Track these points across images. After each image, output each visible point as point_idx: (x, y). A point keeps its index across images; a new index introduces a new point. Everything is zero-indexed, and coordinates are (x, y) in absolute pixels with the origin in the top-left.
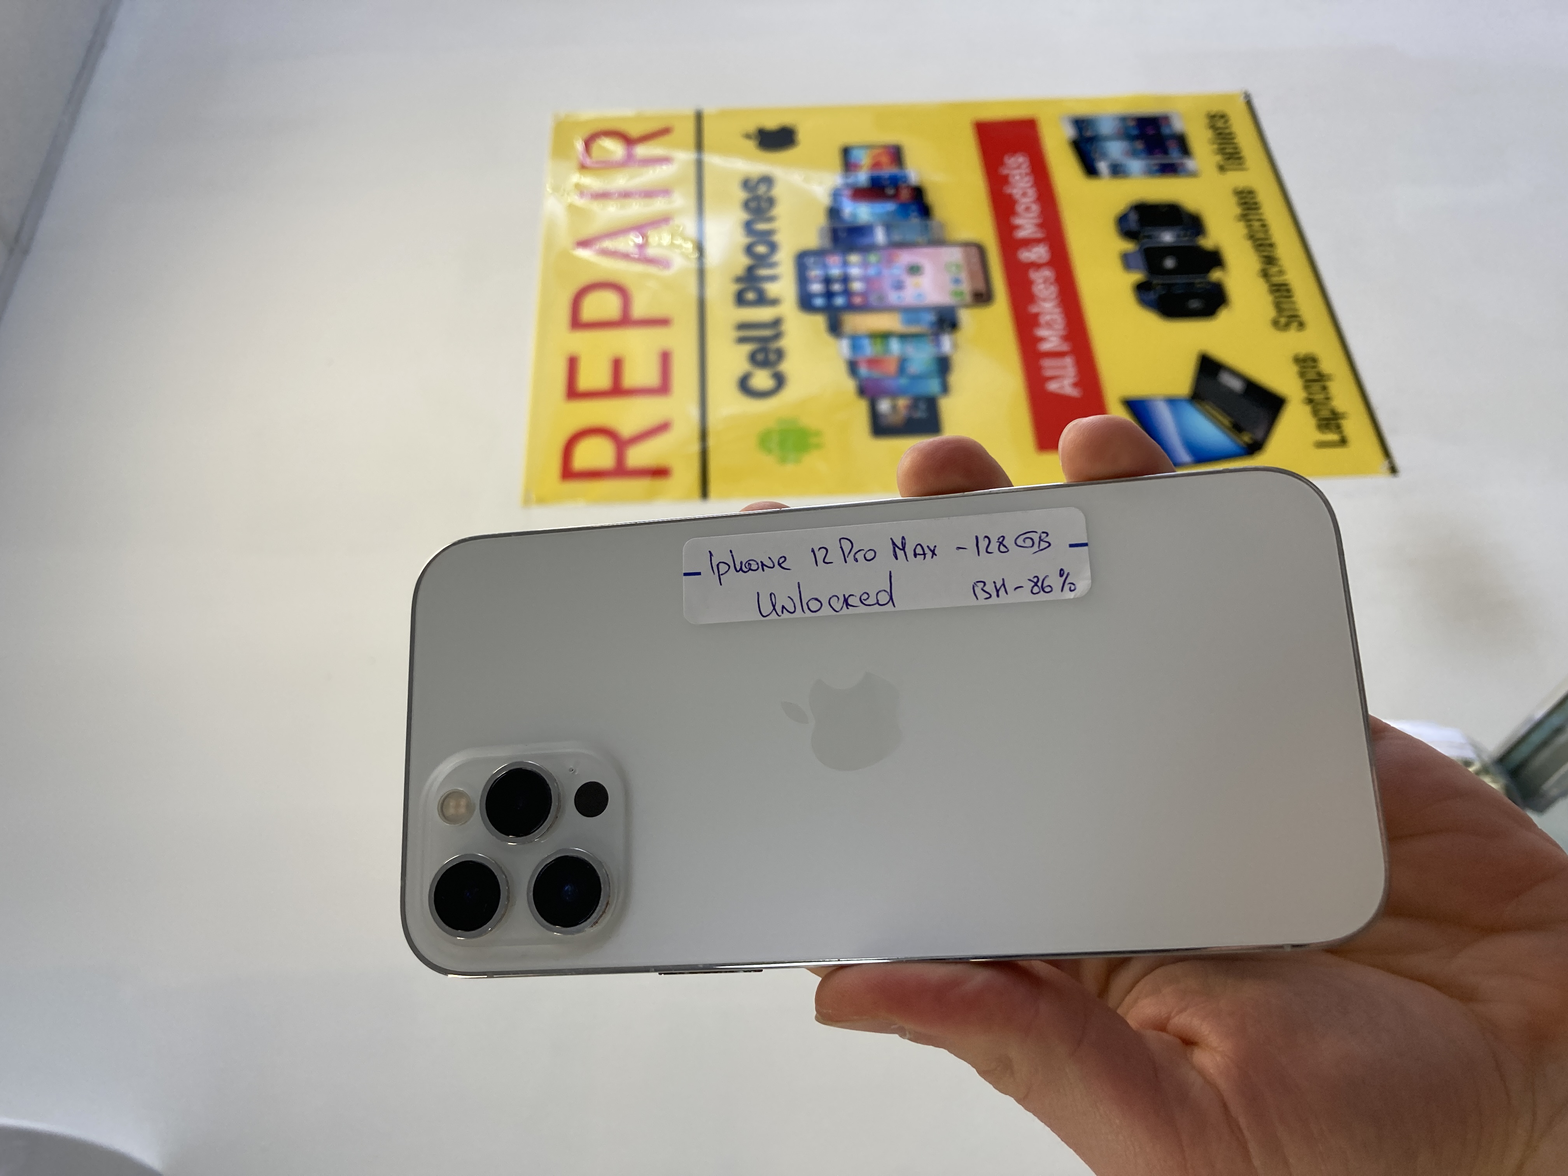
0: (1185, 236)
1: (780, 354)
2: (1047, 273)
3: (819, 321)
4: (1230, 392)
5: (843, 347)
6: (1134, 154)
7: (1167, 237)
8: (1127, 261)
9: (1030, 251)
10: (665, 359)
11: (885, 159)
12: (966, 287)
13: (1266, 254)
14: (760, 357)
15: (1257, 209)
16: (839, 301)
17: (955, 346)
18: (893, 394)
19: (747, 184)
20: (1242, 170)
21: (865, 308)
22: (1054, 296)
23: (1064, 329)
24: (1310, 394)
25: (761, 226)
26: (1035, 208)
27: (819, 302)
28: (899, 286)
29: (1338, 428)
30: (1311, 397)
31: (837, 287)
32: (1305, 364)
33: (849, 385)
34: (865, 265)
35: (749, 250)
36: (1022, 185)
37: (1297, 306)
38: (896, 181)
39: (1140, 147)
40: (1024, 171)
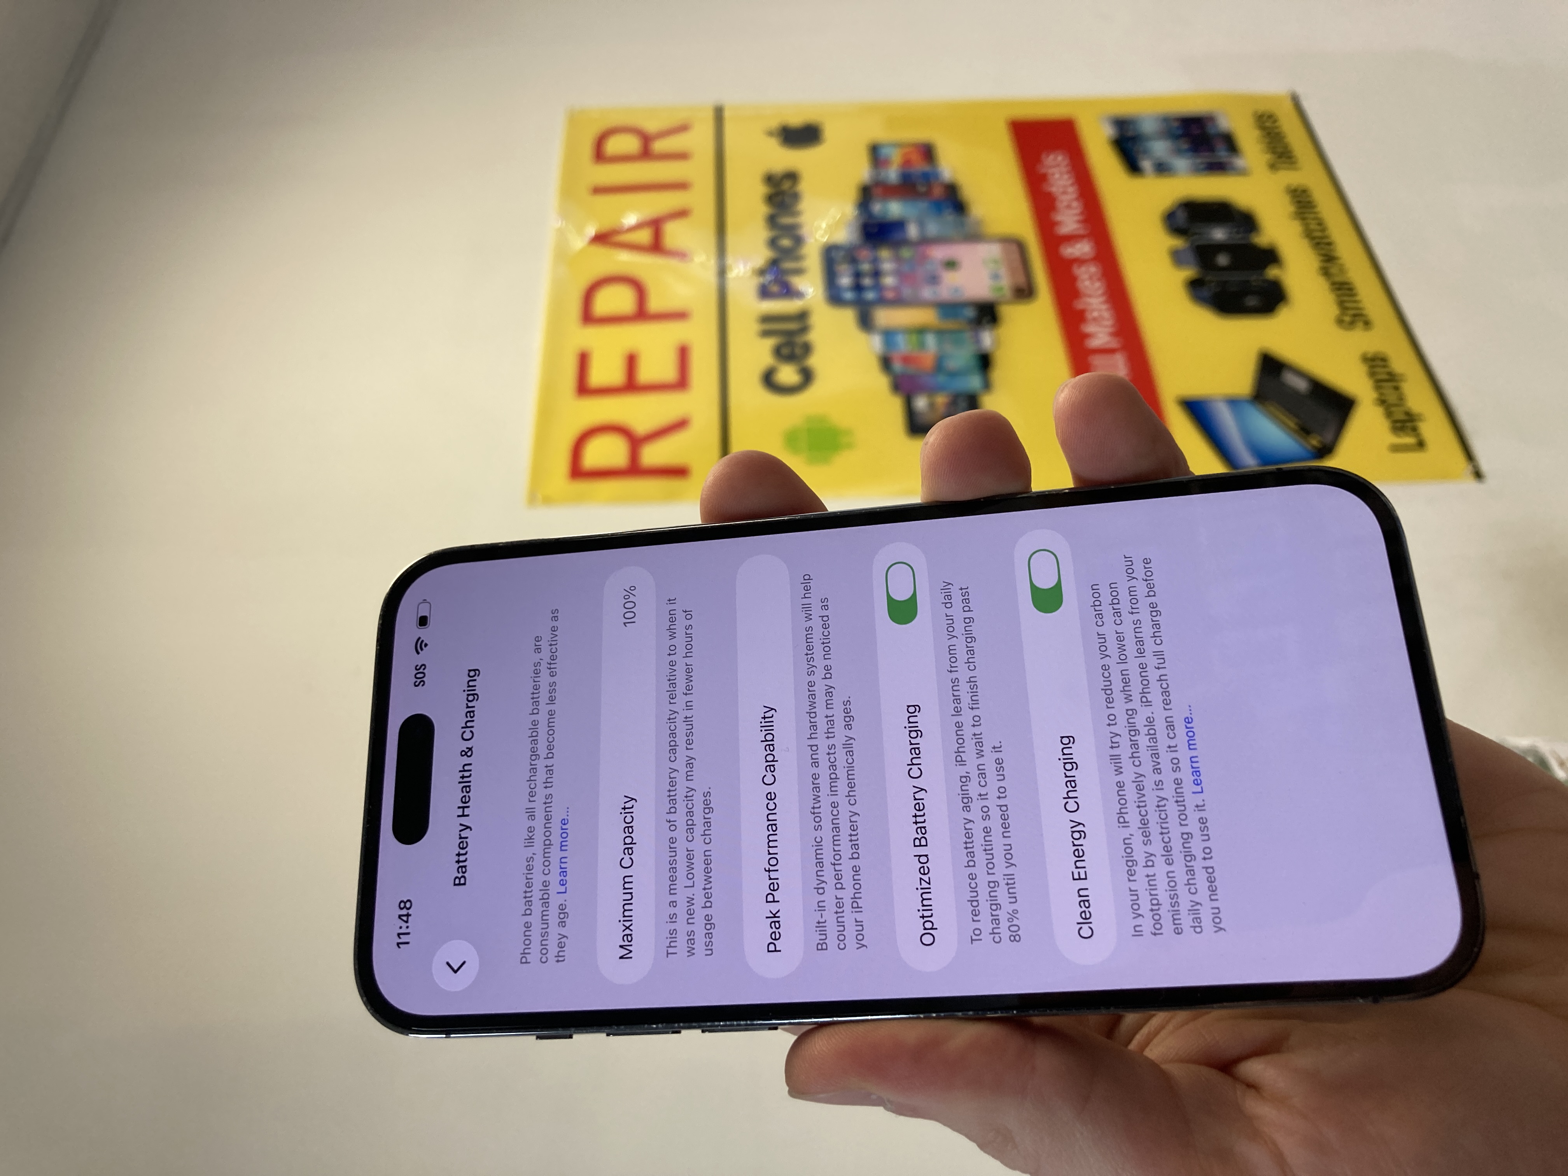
0: (1238, 233)
1: (807, 349)
2: (1093, 269)
3: (847, 317)
4: (1295, 393)
5: (876, 342)
6: (1179, 152)
7: (1219, 234)
8: (1177, 258)
9: (1073, 247)
10: (683, 354)
11: (916, 158)
12: (1006, 283)
13: (1323, 252)
14: (785, 351)
15: (1314, 207)
16: (870, 295)
17: (997, 342)
18: (931, 391)
19: (770, 179)
20: (1296, 169)
21: (899, 302)
22: (1100, 292)
23: (1113, 326)
24: (1381, 394)
25: (786, 220)
26: (1077, 207)
27: (849, 295)
28: (934, 280)
29: (1415, 430)
30: (1383, 398)
31: (867, 281)
32: (1374, 363)
33: (881, 382)
34: (898, 259)
35: (773, 243)
36: (1062, 183)
37: (1361, 305)
38: (930, 178)
39: (1185, 146)
40: (1064, 169)
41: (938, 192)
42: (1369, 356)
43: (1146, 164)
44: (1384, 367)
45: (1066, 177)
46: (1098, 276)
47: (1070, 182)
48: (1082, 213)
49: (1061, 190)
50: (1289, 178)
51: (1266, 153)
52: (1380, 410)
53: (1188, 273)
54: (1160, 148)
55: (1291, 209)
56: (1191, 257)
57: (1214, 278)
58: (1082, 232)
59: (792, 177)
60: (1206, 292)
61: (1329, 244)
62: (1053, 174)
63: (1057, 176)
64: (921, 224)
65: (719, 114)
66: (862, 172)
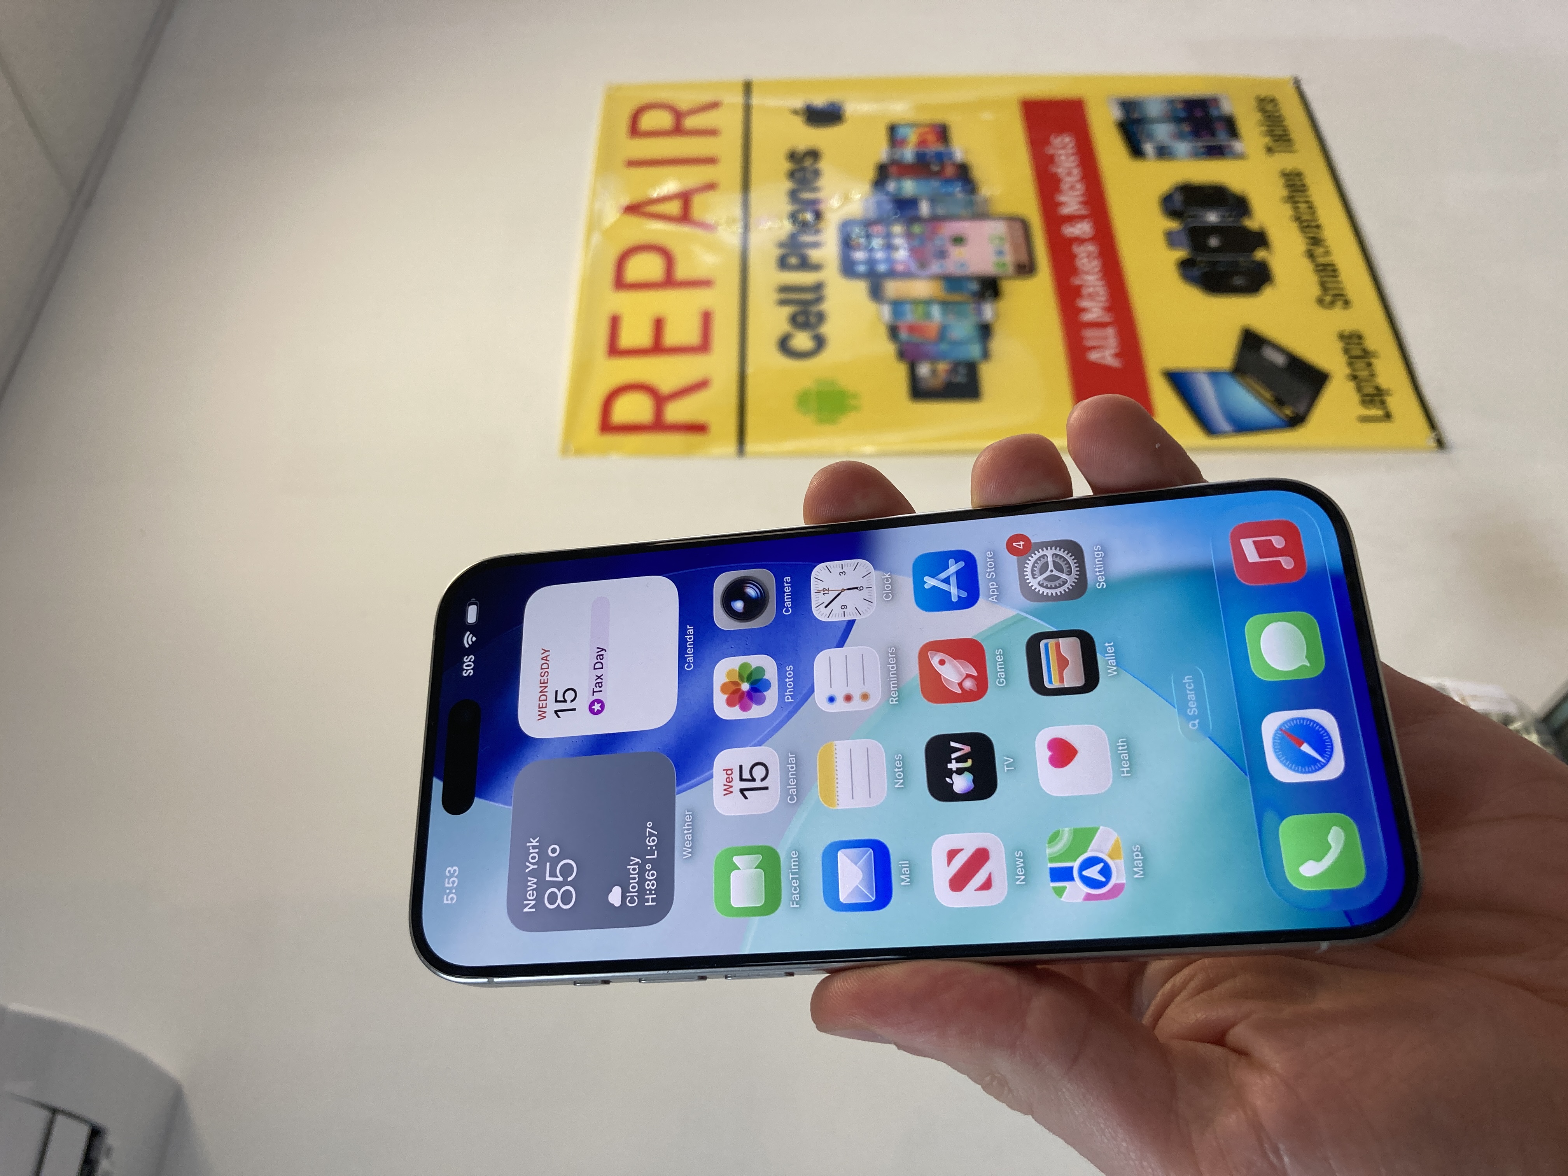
0: (1230, 216)
1: (821, 317)
2: (1091, 248)
3: (859, 288)
4: (1273, 367)
5: (885, 312)
6: (1180, 136)
7: (1212, 217)
8: (1171, 239)
9: (1074, 227)
10: (707, 319)
11: (931, 138)
12: (1009, 259)
13: (1312, 235)
14: (801, 319)
15: (1305, 191)
16: (882, 268)
17: (997, 314)
18: (934, 358)
19: (793, 156)
20: (1292, 152)
21: (907, 275)
22: (1097, 269)
23: (1107, 301)
24: (1353, 370)
25: (807, 195)
26: (1080, 186)
27: (861, 269)
28: (942, 254)
29: (1383, 403)
30: (1355, 373)
31: (877, 256)
32: (1350, 341)
33: (888, 350)
34: (909, 234)
35: (794, 217)
36: (1067, 165)
37: (1341, 286)
38: (942, 158)
39: (1187, 130)
40: (1070, 151)
41: (950, 171)
42: (1346, 334)
43: (1149, 148)
44: (1359, 344)
45: (1072, 158)
46: (1096, 254)
47: (1074, 164)
48: (1083, 195)
49: (1066, 171)
50: (1285, 161)
51: (1266, 135)
52: (1351, 385)
53: (1181, 254)
54: (1163, 132)
55: (1285, 193)
56: (1184, 238)
57: (1204, 259)
58: (1083, 212)
59: (814, 154)
60: (1196, 272)
61: (1318, 227)
62: (1060, 155)
63: (1063, 158)
64: (933, 201)
65: (748, 89)
66: (881, 152)
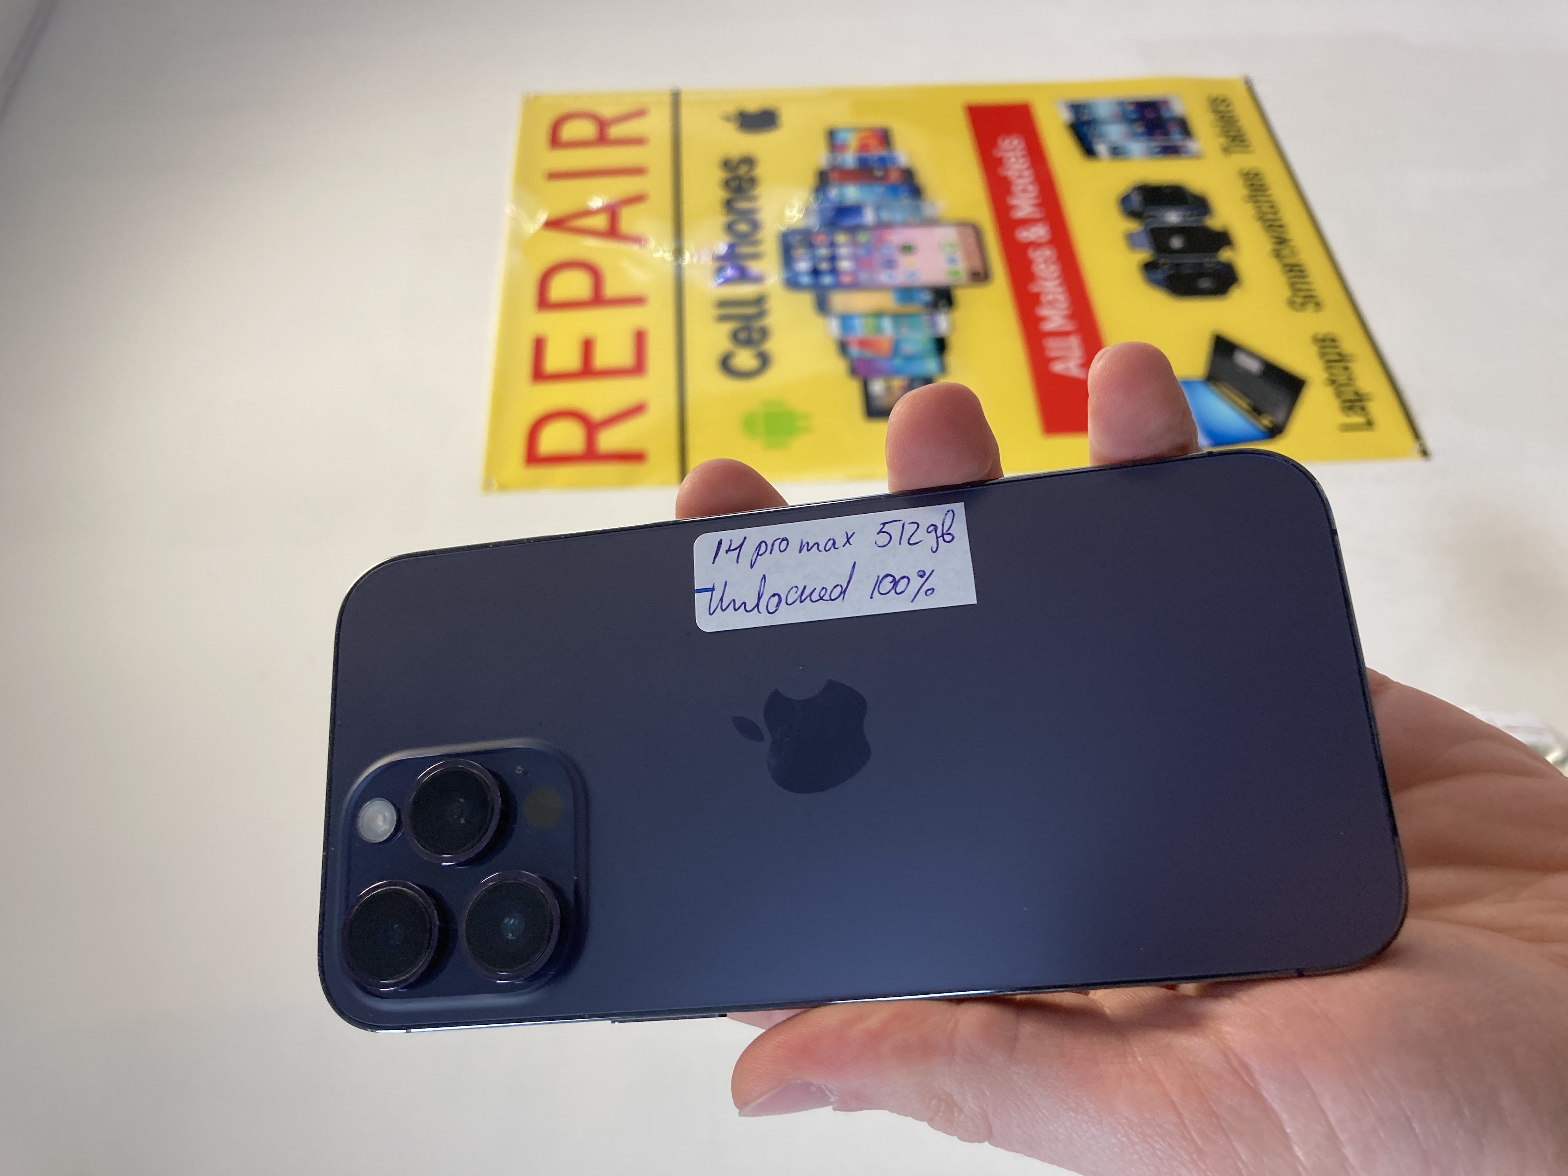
0: (1191, 215)
1: (764, 333)
2: (1048, 252)
3: (805, 300)
4: (1247, 373)
5: (833, 326)
6: (1134, 136)
7: (1173, 217)
8: (1131, 240)
9: (1028, 230)
10: (640, 339)
11: (872, 142)
12: (962, 267)
13: (1275, 234)
14: (743, 336)
15: (1265, 190)
16: (827, 280)
17: (952, 326)
18: (888, 374)
19: (727, 164)
20: (1248, 152)
21: (856, 286)
22: (1056, 274)
23: (1068, 309)
24: (1332, 374)
25: (743, 205)
26: (1033, 190)
27: (806, 280)
28: (890, 264)
29: (1363, 409)
30: (1333, 378)
31: (824, 266)
32: (1324, 344)
33: (838, 367)
34: (854, 244)
35: (730, 228)
36: (1017, 167)
37: (1312, 287)
38: (885, 162)
39: (1140, 129)
40: (1019, 154)
41: (894, 176)
42: (1320, 337)
43: (1101, 148)
44: (1335, 347)
45: (1022, 161)
46: (1054, 258)
47: (1026, 166)
48: (1037, 197)
49: (1017, 174)
50: (1242, 161)
51: (1220, 137)
52: (1329, 391)
53: (1143, 256)
54: (1115, 132)
55: (1245, 192)
56: (1145, 239)
57: (1168, 261)
58: (1038, 215)
59: (749, 161)
60: (1160, 275)
61: (1281, 226)
62: (1009, 158)
63: (1013, 160)
64: (878, 208)
65: (676, 99)
66: (821, 157)
